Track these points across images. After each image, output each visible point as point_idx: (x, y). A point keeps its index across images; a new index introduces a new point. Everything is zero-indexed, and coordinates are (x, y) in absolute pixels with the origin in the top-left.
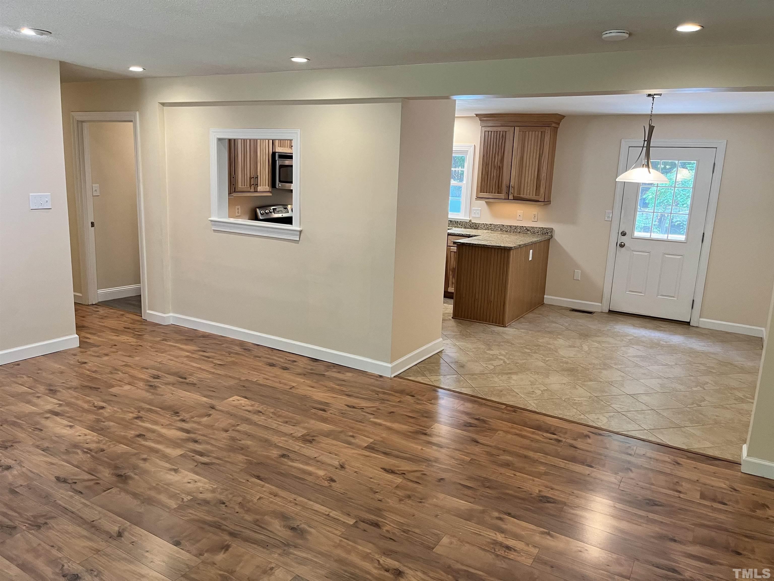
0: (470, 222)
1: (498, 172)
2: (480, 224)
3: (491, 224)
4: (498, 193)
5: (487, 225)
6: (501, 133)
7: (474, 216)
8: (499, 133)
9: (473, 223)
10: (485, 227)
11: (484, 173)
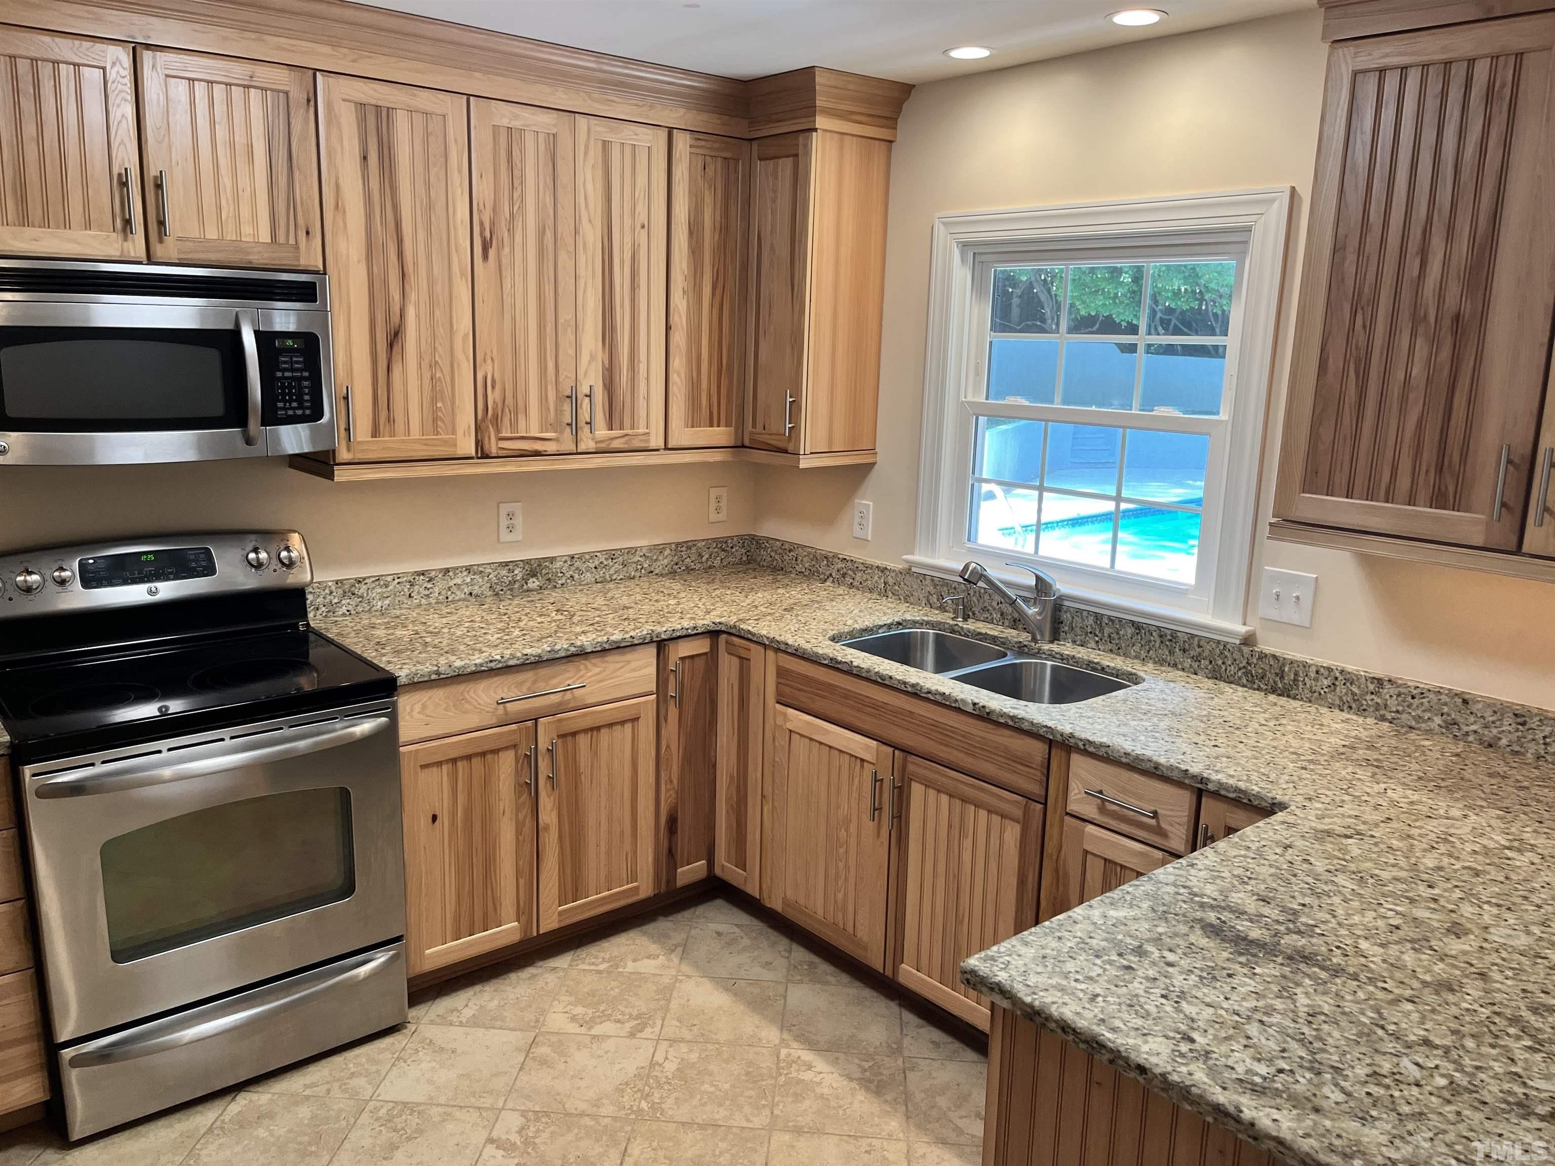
0: (1246, 650)
1: (1445, 354)
2: (1305, 665)
3: (1379, 682)
4: (1439, 500)
5: (1350, 679)
6: (1481, 71)
7: (1274, 614)
8: (1458, 73)
9: (1262, 656)
10: (1341, 689)
11: (1335, 363)
